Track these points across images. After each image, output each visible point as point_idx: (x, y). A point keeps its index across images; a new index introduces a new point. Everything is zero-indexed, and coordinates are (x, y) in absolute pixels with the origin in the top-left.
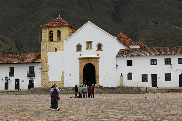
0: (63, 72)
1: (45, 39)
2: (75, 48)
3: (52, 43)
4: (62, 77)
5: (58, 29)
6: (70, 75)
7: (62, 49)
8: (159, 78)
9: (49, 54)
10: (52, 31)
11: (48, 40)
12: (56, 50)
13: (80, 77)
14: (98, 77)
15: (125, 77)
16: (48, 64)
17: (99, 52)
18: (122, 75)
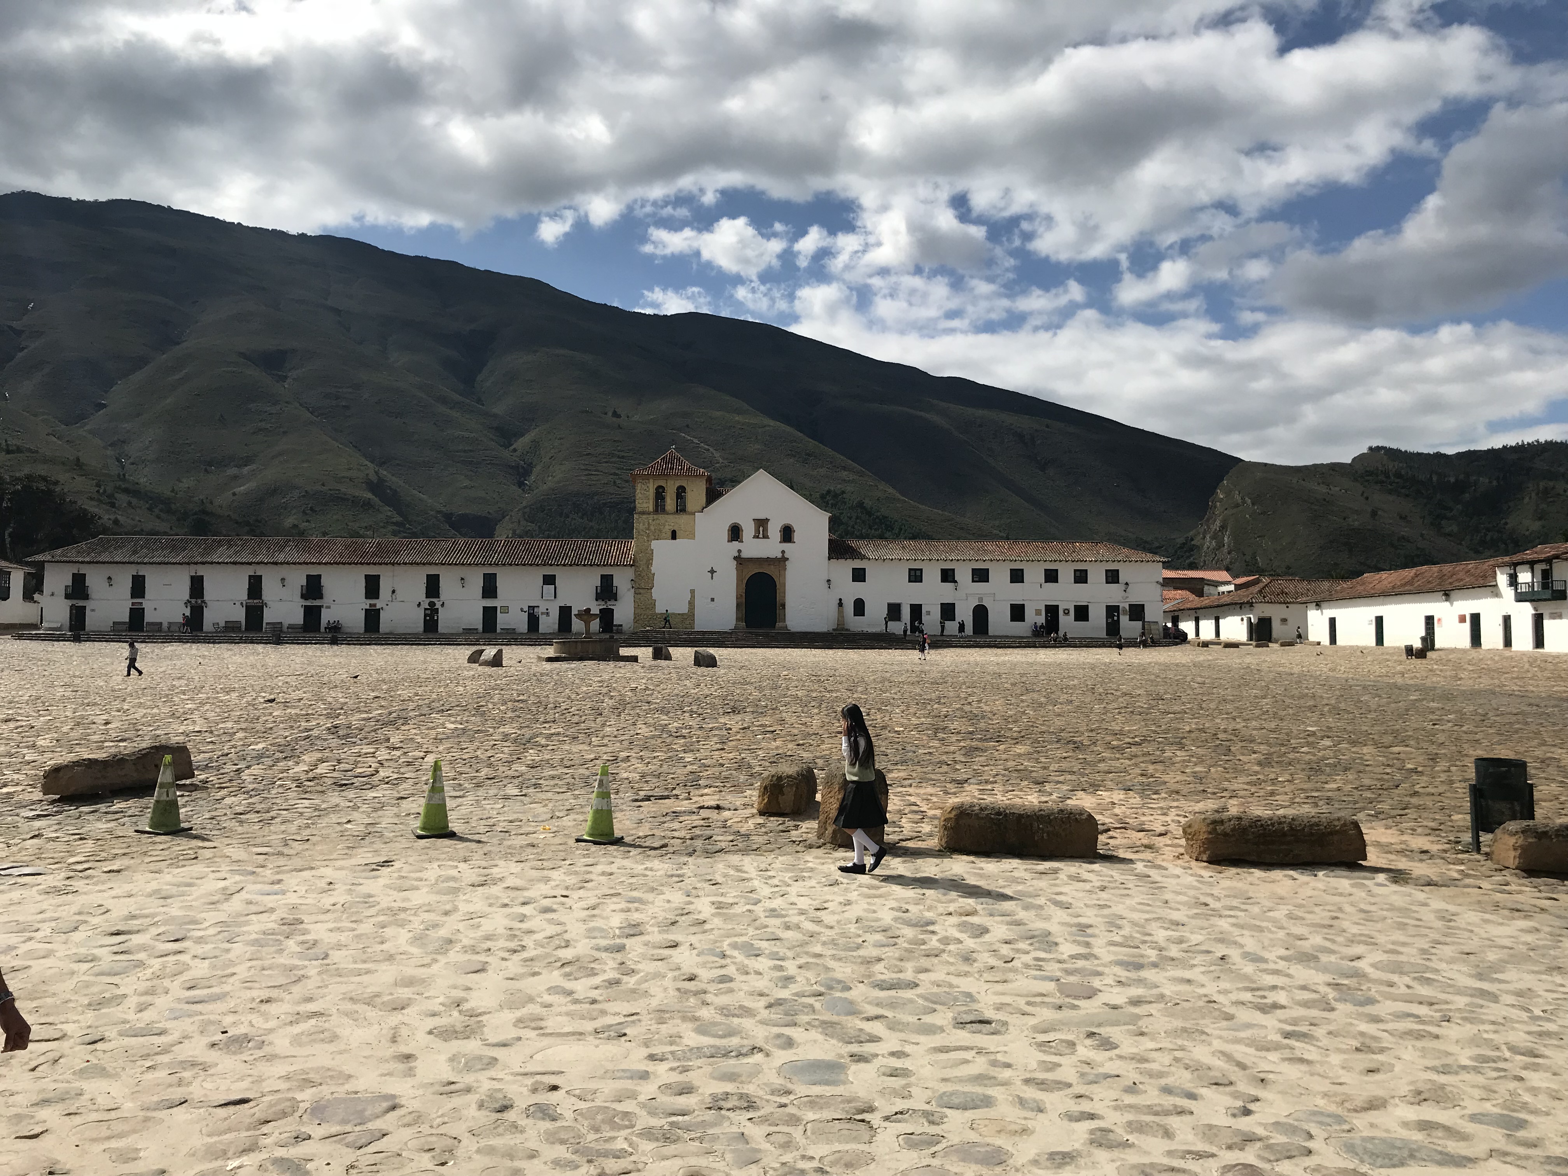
0: (692, 592)
1: (645, 505)
2: (725, 535)
3: (662, 518)
4: (691, 603)
5: (678, 484)
6: (713, 600)
7: (691, 535)
8: (928, 613)
9: (654, 544)
10: (662, 487)
11: (651, 509)
12: (674, 536)
13: (738, 606)
14: (783, 606)
15: (849, 608)
16: (653, 569)
17: (786, 546)
18: (840, 604)
